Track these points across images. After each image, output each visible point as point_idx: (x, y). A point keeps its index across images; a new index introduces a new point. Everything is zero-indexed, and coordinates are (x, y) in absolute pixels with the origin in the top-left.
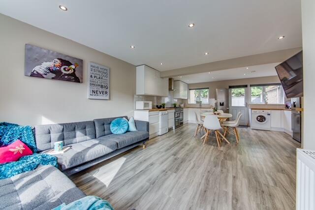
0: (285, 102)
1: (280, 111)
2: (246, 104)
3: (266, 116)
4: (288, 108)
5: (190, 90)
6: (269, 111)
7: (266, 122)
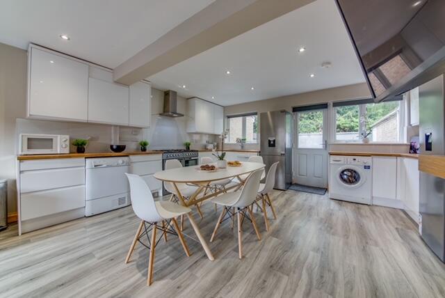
0: (409, 138)
1: (393, 160)
2: (326, 144)
3: (360, 170)
4: (415, 152)
5: (229, 117)
6: (368, 160)
7: (362, 185)
